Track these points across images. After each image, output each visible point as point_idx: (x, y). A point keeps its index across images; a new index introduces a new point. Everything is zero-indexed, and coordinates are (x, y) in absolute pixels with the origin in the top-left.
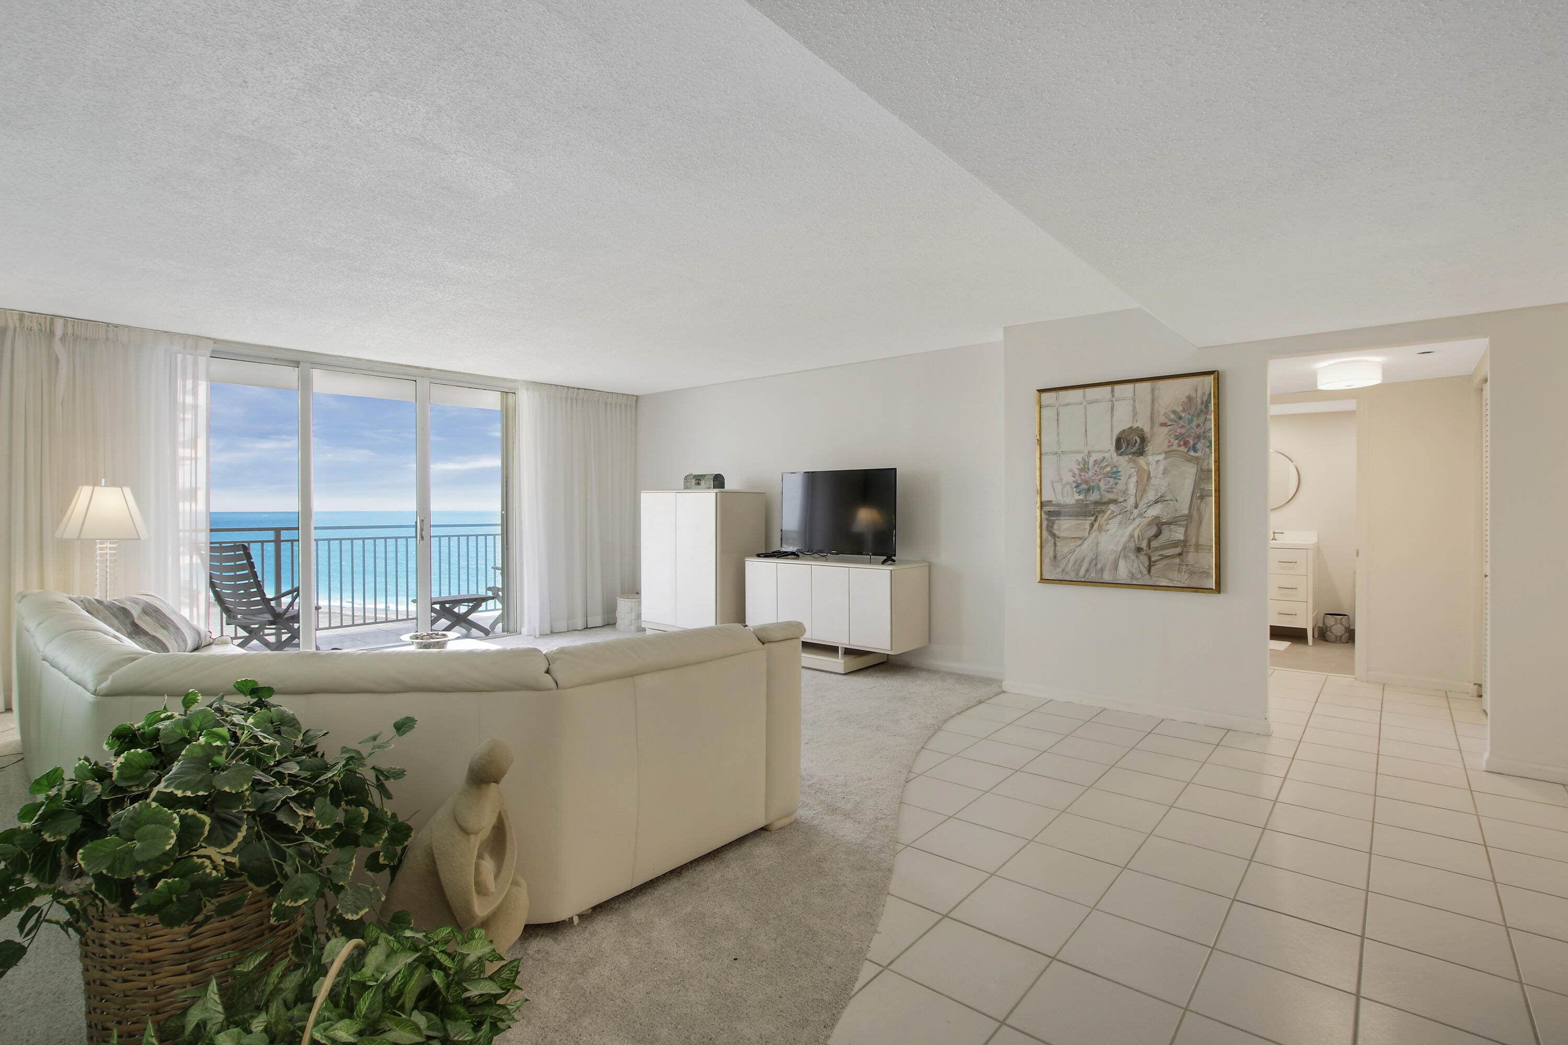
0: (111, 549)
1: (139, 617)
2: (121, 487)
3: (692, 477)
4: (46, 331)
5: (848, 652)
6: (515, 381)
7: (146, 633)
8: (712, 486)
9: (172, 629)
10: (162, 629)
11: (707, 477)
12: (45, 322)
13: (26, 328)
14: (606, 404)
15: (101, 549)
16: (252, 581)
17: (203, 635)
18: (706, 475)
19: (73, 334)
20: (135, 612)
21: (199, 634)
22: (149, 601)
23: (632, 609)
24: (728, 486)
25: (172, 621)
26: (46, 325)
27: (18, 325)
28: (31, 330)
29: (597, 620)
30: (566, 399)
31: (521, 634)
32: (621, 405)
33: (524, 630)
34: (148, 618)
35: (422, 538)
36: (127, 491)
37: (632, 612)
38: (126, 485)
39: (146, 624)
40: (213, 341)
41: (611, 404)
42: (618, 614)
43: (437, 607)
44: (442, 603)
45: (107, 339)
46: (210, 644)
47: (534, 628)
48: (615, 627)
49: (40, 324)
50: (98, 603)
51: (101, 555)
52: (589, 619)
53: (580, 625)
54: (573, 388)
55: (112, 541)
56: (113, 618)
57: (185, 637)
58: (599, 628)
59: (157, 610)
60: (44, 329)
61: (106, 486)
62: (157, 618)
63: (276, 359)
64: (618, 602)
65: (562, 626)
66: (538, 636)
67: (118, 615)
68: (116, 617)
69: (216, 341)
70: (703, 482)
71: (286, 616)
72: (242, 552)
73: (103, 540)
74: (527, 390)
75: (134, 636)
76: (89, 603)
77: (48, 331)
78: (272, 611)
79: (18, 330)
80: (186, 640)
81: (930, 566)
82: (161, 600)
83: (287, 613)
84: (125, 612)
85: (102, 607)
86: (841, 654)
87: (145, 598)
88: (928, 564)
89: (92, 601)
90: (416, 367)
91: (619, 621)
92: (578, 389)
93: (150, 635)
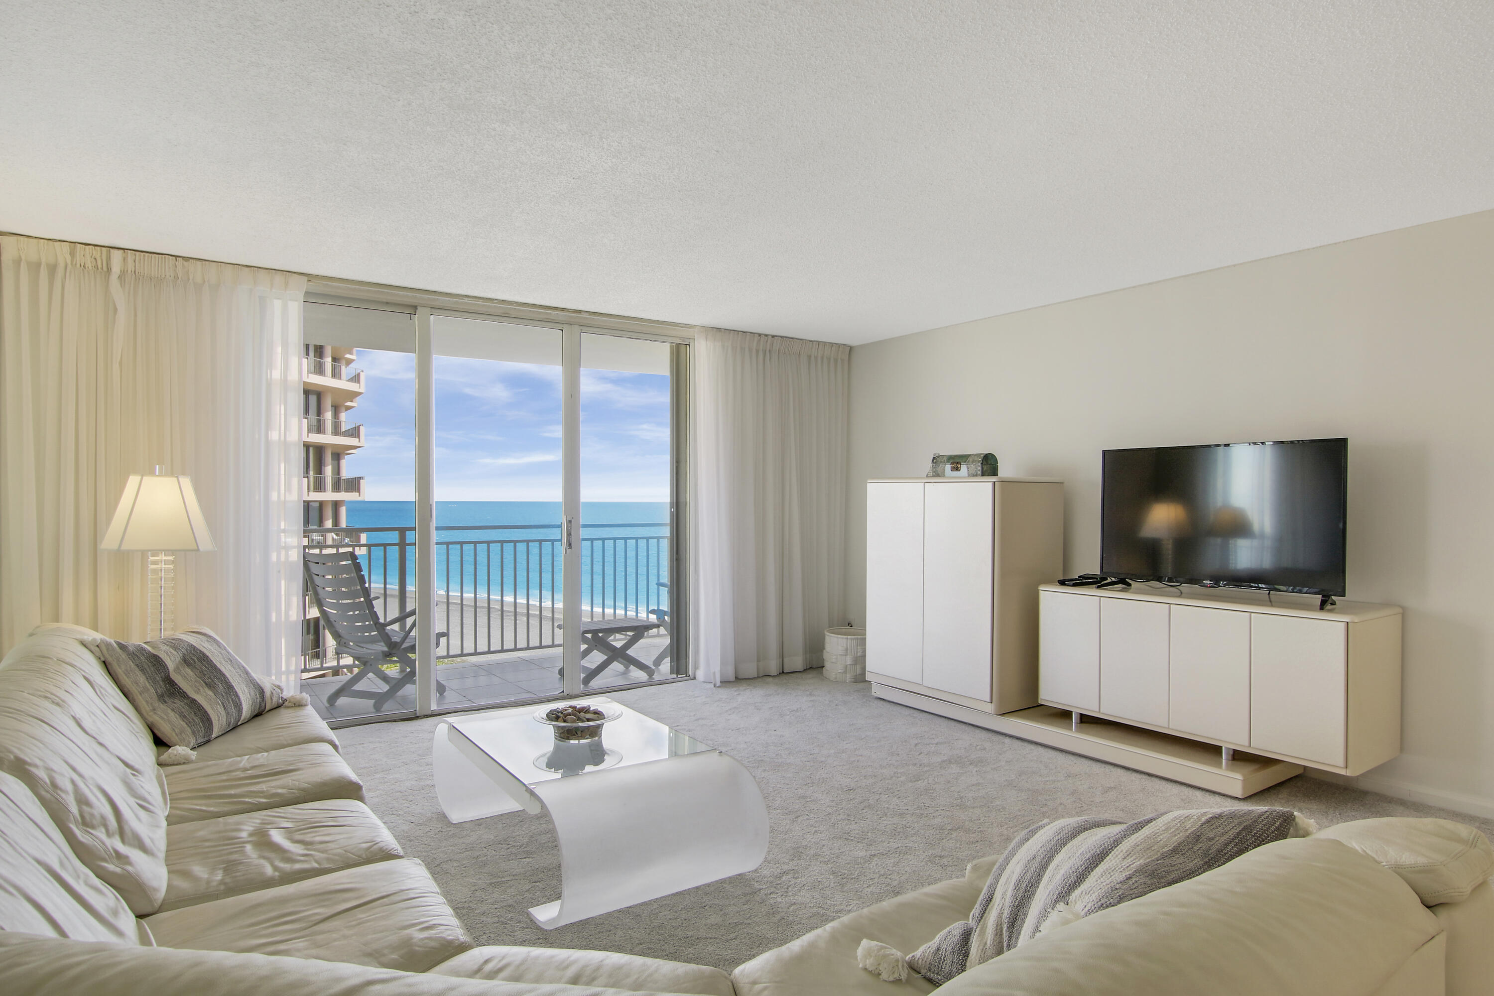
0: (166, 562)
1: (177, 669)
2: (177, 477)
3: (945, 459)
4: (102, 268)
5: (1239, 757)
6: (690, 326)
7: (183, 695)
8: (980, 473)
9: (221, 687)
10: (206, 689)
11: (970, 459)
12: (101, 256)
13: (78, 265)
14: (809, 357)
15: (155, 563)
16: (362, 599)
17: (268, 694)
18: (969, 455)
19: (135, 272)
20: (171, 661)
21: (262, 692)
22: (195, 644)
23: (847, 650)
24: (1005, 471)
25: (223, 675)
26: (102, 260)
27: (69, 262)
28: (84, 266)
29: (797, 662)
30: (757, 351)
31: (695, 678)
32: (829, 359)
33: (700, 674)
34: (189, 671)
35: (570, 545)
36: (186, 482)
37: (846, 655)
38: (184, 474)
39: (186, 681)
40: (306, 278)
41: (816, 358)
42: (826, 656)
43: (589, 636)
44: (595, 632)
45: (176, 277)
46: (279, 706)
47: (714, 673)
48: (822, 673)
49: (95, 259)
50: (121, 648)
51: (155, 571)
52: (786, 660)
53: (774, 668)
54: (766, 335)
55: (167, 552)
56: (138, 672)
57: (239, 699)
58: (799, 675)
59: (203, 658)
60: (100, 266)
61: (160, 475)
62: (202, 672)
63: (387, 303)
64: (827, 639)
65: (750, 669)
66: (718, 684)
67: (146, 666)
68: (143, 670)
69: (309, 277)
70: (964, 467)
71: (405, 645)
72: (350, 562)
73: (156, 552)
74: (706, 340)
75: (166, 699)
76: (108, 649)
77: (105, 269)
78: (386, 638)
79: (69, 266)
80: (241, 704)
81: (1404, 615)
82: (215, 640)
83: (407, 640)
84: (156, 662)
85: (124, 656)
86: (1227, 759)
87: (192, 640)
88: (1401, 610)
89: (113, 649)
90: (563, 310)
91: (828, 665)
92: (773, 336)
93: (188, 697)
